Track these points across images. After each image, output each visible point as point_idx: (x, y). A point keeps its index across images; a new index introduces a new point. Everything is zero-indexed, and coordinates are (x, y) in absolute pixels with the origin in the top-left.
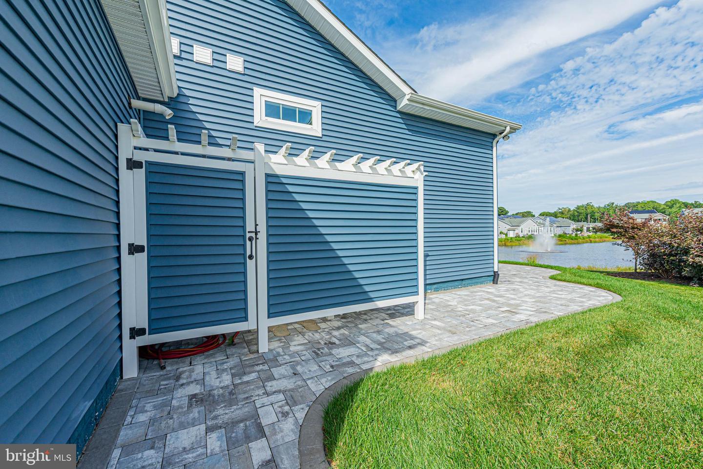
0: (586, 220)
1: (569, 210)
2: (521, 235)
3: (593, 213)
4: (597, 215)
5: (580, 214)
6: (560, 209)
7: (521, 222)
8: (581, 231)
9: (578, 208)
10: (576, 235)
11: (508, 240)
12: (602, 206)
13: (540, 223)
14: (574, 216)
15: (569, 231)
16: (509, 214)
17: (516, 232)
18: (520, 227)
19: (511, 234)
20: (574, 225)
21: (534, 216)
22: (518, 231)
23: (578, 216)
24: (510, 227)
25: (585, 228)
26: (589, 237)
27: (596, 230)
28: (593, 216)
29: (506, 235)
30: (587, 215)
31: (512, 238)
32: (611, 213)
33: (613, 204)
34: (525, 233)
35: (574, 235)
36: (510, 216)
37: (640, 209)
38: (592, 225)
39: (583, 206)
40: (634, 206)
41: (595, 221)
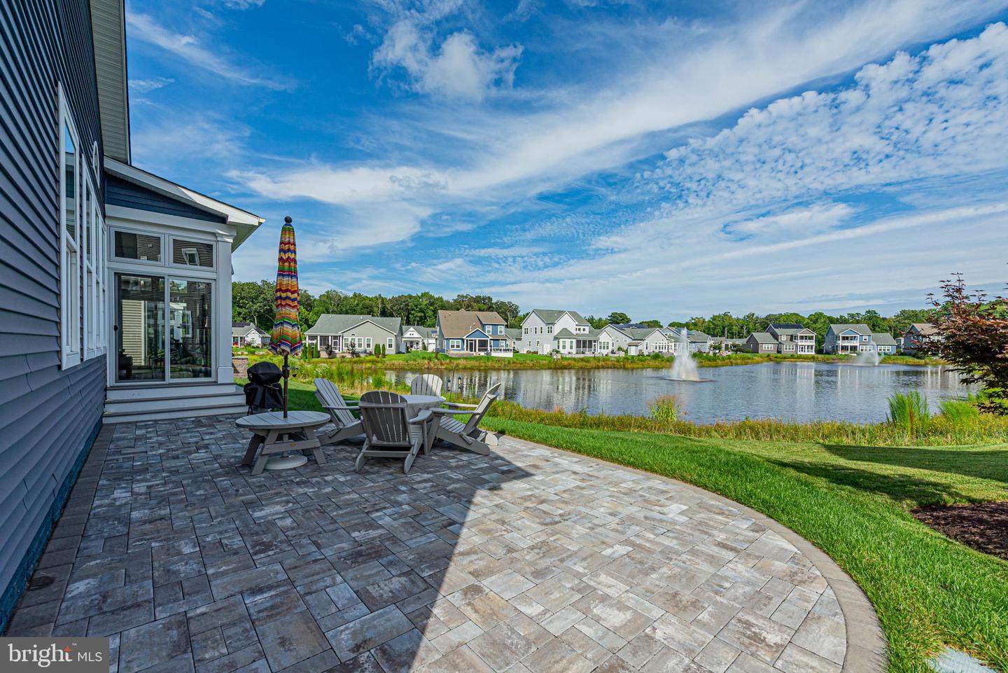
0: (723, 334)
1: (704, 322)
2: (646, 353)
3: (731, 325)
4: (735, 329)
5: (716, 326)
6: (692, 319)
7: (647, 335)
8: (720, 349)
9: (714, 318)
10: (715, 354)
11: (628, 359)
12: (741, 317)
13: (670, 337)
14: (708, 328)
15: (706, 348)
16: (631, 323)
17: (639, 348)
18: (645, 342)
19: (633, 352)
20: (711, 342)
21: (662, 327)
22: (642, 346)
23: (714, 329)
24: (631, 341)
25: (723, 345)
26: (729, 357)
27: (737, 349)
28: (731, 329)
29: (626, 352)
30: (724, 328)
31: (633, 357)
32: (750, 326)
33: (753, 315)
34: (651, 349)
35: (711, 354)
36: (632, 325)
37: (782, 322)
38: (730, 342)
39: (719, 316)
40: (776, 319)
41: (732, 336)
